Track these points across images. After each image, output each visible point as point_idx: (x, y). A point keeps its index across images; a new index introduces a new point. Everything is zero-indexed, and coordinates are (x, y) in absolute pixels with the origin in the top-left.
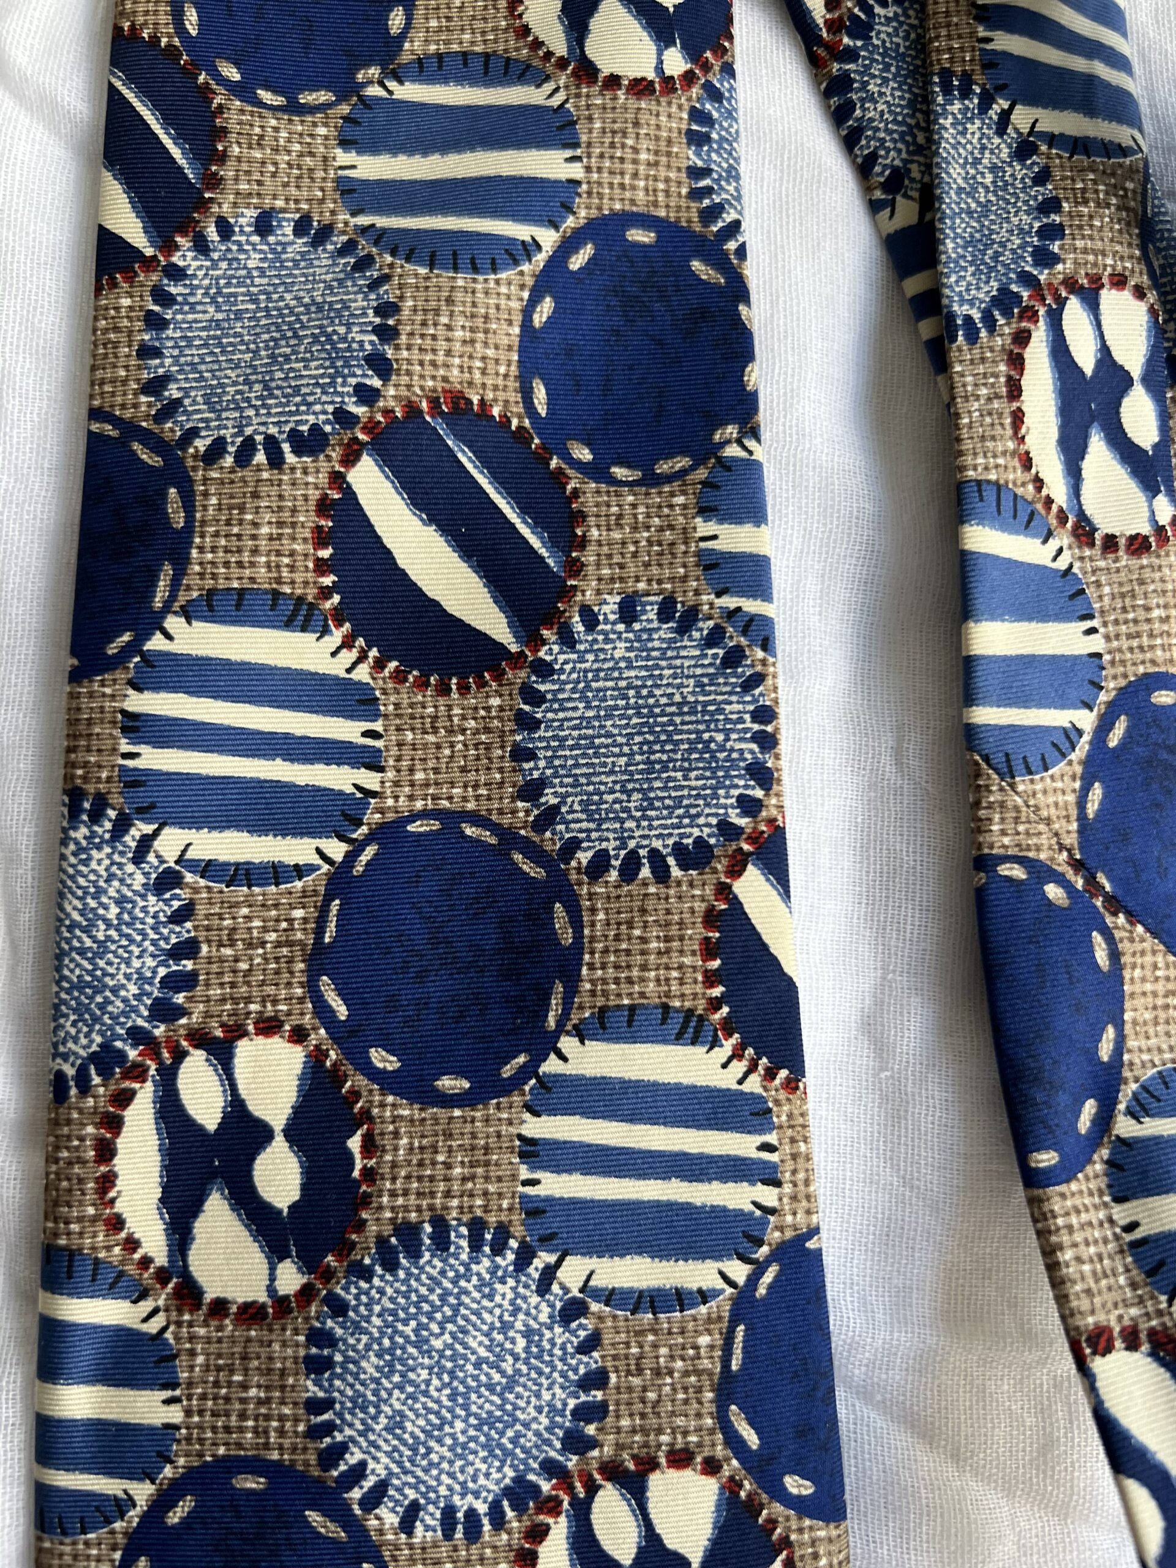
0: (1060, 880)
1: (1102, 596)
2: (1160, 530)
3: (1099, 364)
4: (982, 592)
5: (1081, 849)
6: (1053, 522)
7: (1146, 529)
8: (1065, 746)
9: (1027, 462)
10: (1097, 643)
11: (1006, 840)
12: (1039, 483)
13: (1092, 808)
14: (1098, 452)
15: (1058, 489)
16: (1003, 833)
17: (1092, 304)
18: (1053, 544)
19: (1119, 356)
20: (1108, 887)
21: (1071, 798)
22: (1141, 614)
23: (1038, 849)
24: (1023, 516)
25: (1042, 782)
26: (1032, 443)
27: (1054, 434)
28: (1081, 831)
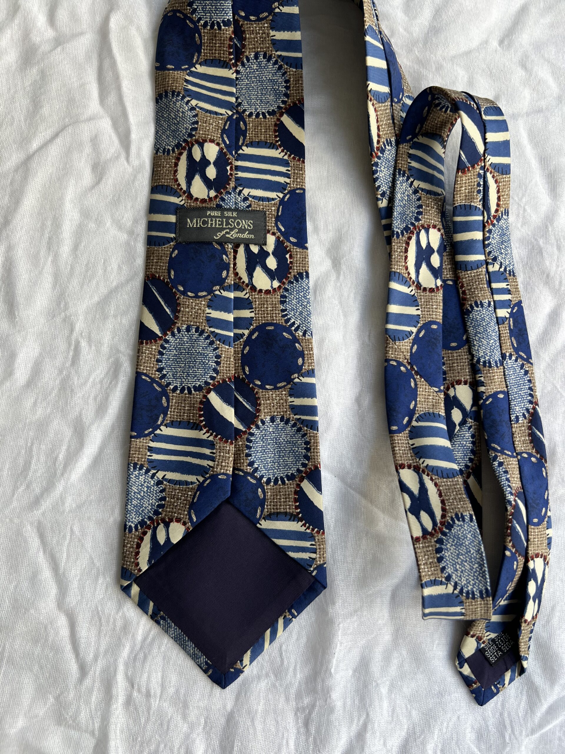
0: (405, 366)
1: (422, 301)
2: (437, 287)
3: (427, 246)
4: (392, 298)
5: (410, 360)
6: (411, 283)
7: (434, 287)
8: (409, 335)
9: (407, 268)
10: (419, 312)
11: (393, 356)
12: (409, 274)
13: (414, 351)
14: (424, 267)
15: (413, 276)
16: (392, 354)
17: (427, 232)
18: (411, 289)
19: (432, 245)
20: (416, 369)
21: (409, 348)
22: (431, 307)
23: (400, 358)
24: (404, 281)
25: (402, 343)
26: (409, 264)
27: (414, 262)
28: (410, 355)
